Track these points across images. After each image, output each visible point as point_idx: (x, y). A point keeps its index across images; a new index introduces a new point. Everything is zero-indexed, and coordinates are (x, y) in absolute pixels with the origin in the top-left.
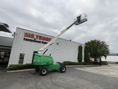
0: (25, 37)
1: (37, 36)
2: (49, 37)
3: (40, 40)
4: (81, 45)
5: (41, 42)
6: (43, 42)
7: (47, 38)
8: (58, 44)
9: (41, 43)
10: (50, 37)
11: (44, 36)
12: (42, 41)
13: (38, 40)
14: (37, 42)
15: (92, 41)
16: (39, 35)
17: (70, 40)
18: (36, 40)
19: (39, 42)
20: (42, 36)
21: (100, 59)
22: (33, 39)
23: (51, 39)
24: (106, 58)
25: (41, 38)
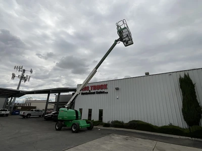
0: (82, 92)
1: (92, 87)
5: (96, 93)
7: (102, 85)
11: (99, 84)
12: (96, 91)
13: (93, 91)
16: (94, 85)
18: (91, 91)
19: (94, 93)
20: (96, 84)
22: (88, 92)
23: (107, 85)
25: (95, 87)
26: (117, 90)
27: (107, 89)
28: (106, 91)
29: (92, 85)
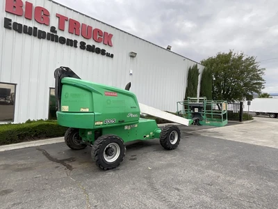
0: (9, 17)
1: (62, 19)
2: (103, 29)
3: (73, 38)
4: (196, 66)
5: (78, 45)
6: (83, 46)
7: (98, 31)
8: (133, 55)
9: (76, 47)
10: (109, 31)
11: (88, 23)
12: (80, 39)
13: (66, 35)
14: (62, 41)
15: (219, 56)
16: (70, 15)
17: (169, 49)
18: (60, 34)
19: (71, 43)
21: (241, 104)
22: (47, 30)
23: (111, 36)
24: (249, 104)
25: (74, 27)
26: (132, 57)
27: (111, 46)
28: (108, 50)
29: (63, 12)
